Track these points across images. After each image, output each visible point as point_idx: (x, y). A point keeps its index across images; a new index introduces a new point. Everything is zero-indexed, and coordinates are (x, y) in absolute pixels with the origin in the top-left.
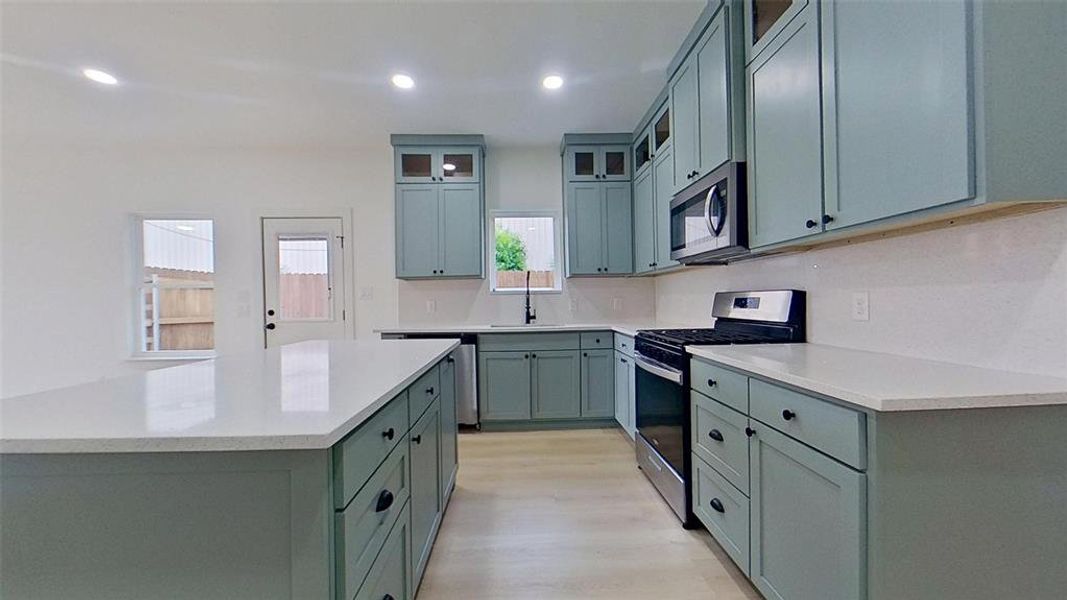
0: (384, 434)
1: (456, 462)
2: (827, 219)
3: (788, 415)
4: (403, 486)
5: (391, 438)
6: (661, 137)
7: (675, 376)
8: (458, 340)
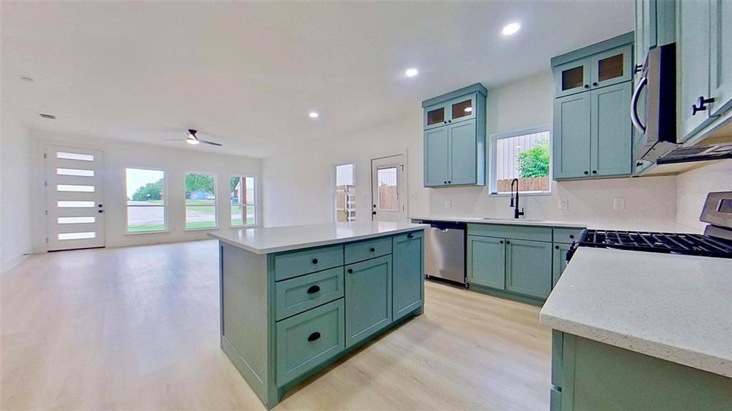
4: (337, 290)
5: (315, 263)
8: (429, 225)
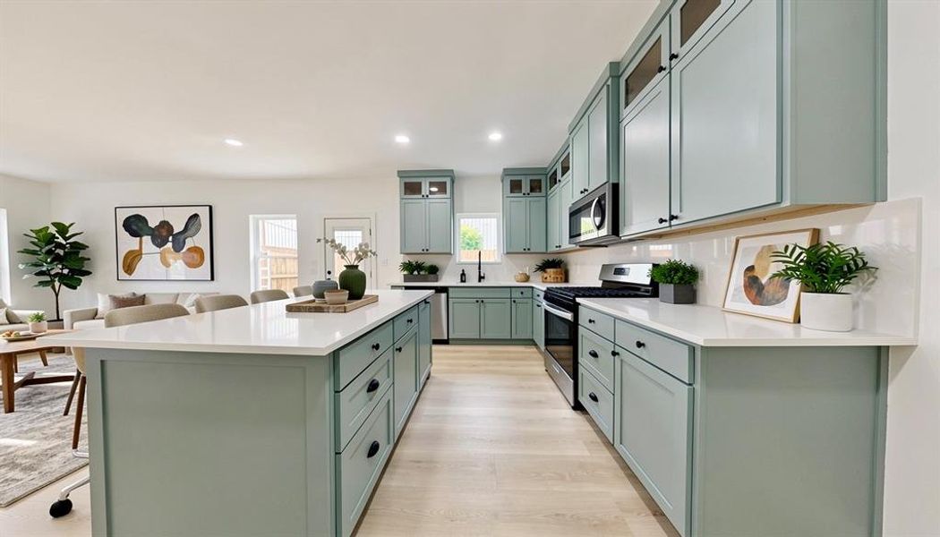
0: (373, 347)
1: (431, 361)
2: (672, 217)
3: (640, 345)
4: (388, 377)
5: (377, 349)
6: (565, 169)
7: (568, 316)
8: (433, 291)
